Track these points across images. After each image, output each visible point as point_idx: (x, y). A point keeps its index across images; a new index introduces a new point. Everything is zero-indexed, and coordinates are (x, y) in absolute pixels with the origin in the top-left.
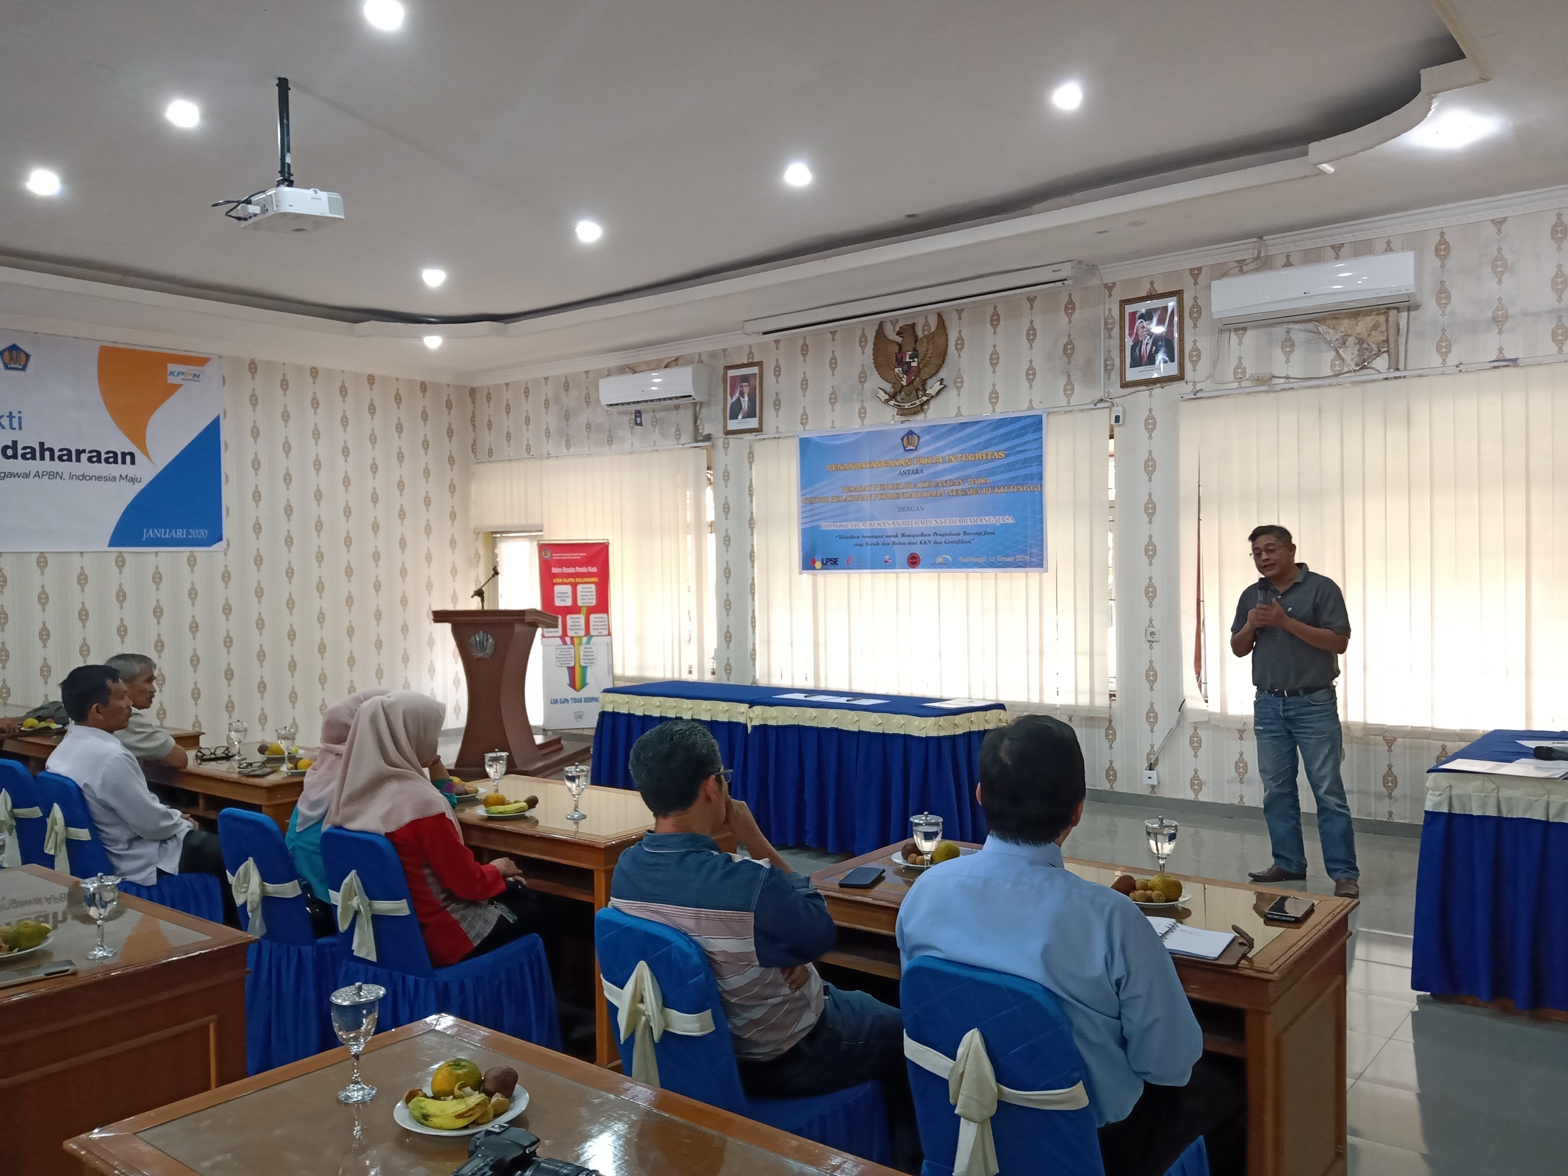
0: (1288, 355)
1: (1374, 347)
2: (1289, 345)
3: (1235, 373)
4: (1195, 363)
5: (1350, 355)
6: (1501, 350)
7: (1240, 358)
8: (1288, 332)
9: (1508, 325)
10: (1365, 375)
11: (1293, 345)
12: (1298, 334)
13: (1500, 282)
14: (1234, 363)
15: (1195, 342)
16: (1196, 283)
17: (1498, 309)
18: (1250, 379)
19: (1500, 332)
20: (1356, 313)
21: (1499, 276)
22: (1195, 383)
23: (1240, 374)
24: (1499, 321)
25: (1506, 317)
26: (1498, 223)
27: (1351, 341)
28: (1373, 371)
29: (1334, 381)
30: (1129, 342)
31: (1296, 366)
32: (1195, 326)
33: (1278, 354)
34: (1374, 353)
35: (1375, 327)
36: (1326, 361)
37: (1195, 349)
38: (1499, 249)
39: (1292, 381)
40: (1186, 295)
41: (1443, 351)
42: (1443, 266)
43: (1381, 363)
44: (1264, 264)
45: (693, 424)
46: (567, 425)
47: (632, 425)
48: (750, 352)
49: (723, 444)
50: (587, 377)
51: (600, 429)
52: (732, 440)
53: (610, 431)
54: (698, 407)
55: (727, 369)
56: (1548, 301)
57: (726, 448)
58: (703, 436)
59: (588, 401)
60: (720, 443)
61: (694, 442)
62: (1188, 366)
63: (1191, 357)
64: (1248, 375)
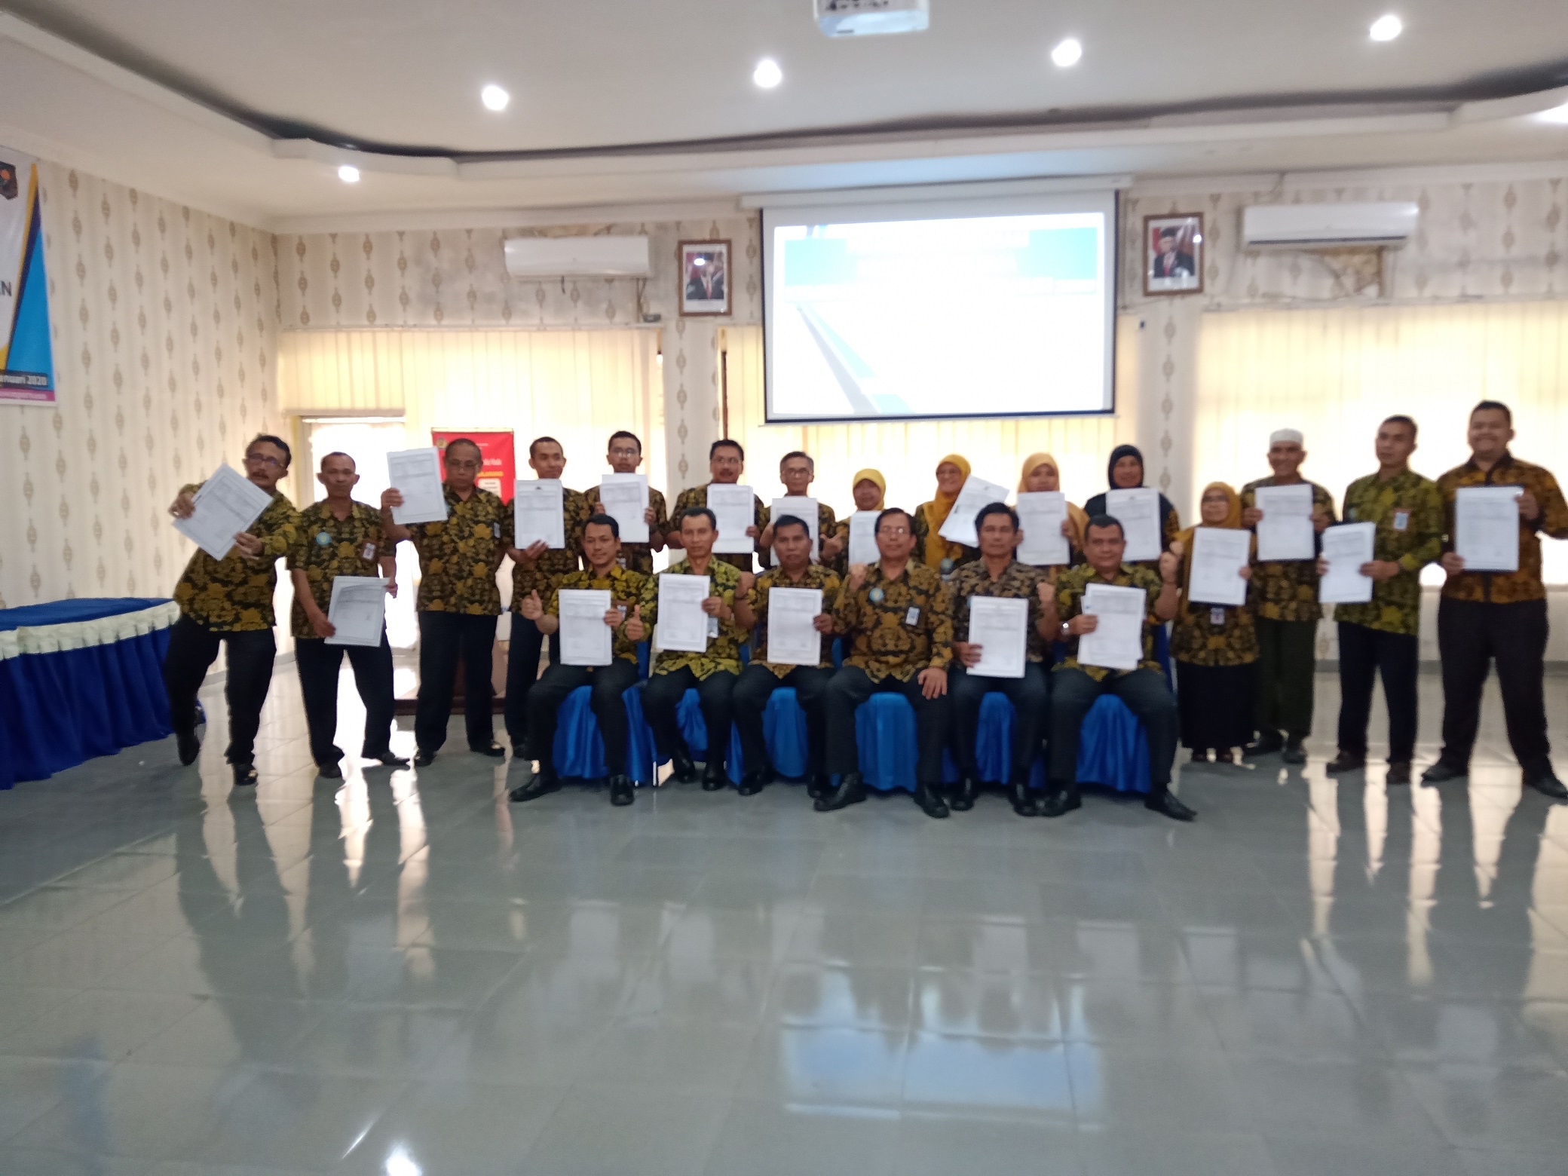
0: (1295, 277)
1: (1368, 277)
2: (1295, 270)
3: (1249, 291)
4: (1213, 278)
5: (1349, 282)
6: (1464, 287)
7: (1253, 278)
8: (1296, 257)
9: (1471, 268)
10: (1358, 299)
11: (1299, 271)
12: (1305, 262)
13: (1465, 234)
14: (1248, 281)
15: (1214, 261)
16: (1215, 207)
17: (1463, 255)
18: (1262, 295)
19: (1464, 274)
20: (1353, 247)
21: (1465, 228)
22: (1212, 297)
23: (1253, 291)
25: (1469, 263)
27: (1349, 272)
28: (1363, 298)
29: (1333, 303)
30: (1152, 255)
31: (1302, 288)
32: (1214, 247)
33: (1286, 278)
34: (1367, 282)
35: (1367, 262)
36: (1326, 286)
37: (1213, 265)
38: (1466, 208)
39: (1297, 301)
40: (1205, 218)
41: (1421, 284)
42: (1425, 215)
43: (1372, 291)
44: (1276, 197)
45: (635, 300)
46: (437, 292)
47: (541, 298)
48: (715, 229)
49: (677, 326)
50: (469, 237)
51: (490, 298)
52: (689, 322)
53: (506, 302)
54: (641, 283)
55: (682, 243)
56: (1500, 251)
57: (681, 330)
58: (651, 316)
59: (471, 265)
60: (672, 325)
61: (638, 322)
62: (1207, 283)
63: (1210, 272)
64: (1260, 293)
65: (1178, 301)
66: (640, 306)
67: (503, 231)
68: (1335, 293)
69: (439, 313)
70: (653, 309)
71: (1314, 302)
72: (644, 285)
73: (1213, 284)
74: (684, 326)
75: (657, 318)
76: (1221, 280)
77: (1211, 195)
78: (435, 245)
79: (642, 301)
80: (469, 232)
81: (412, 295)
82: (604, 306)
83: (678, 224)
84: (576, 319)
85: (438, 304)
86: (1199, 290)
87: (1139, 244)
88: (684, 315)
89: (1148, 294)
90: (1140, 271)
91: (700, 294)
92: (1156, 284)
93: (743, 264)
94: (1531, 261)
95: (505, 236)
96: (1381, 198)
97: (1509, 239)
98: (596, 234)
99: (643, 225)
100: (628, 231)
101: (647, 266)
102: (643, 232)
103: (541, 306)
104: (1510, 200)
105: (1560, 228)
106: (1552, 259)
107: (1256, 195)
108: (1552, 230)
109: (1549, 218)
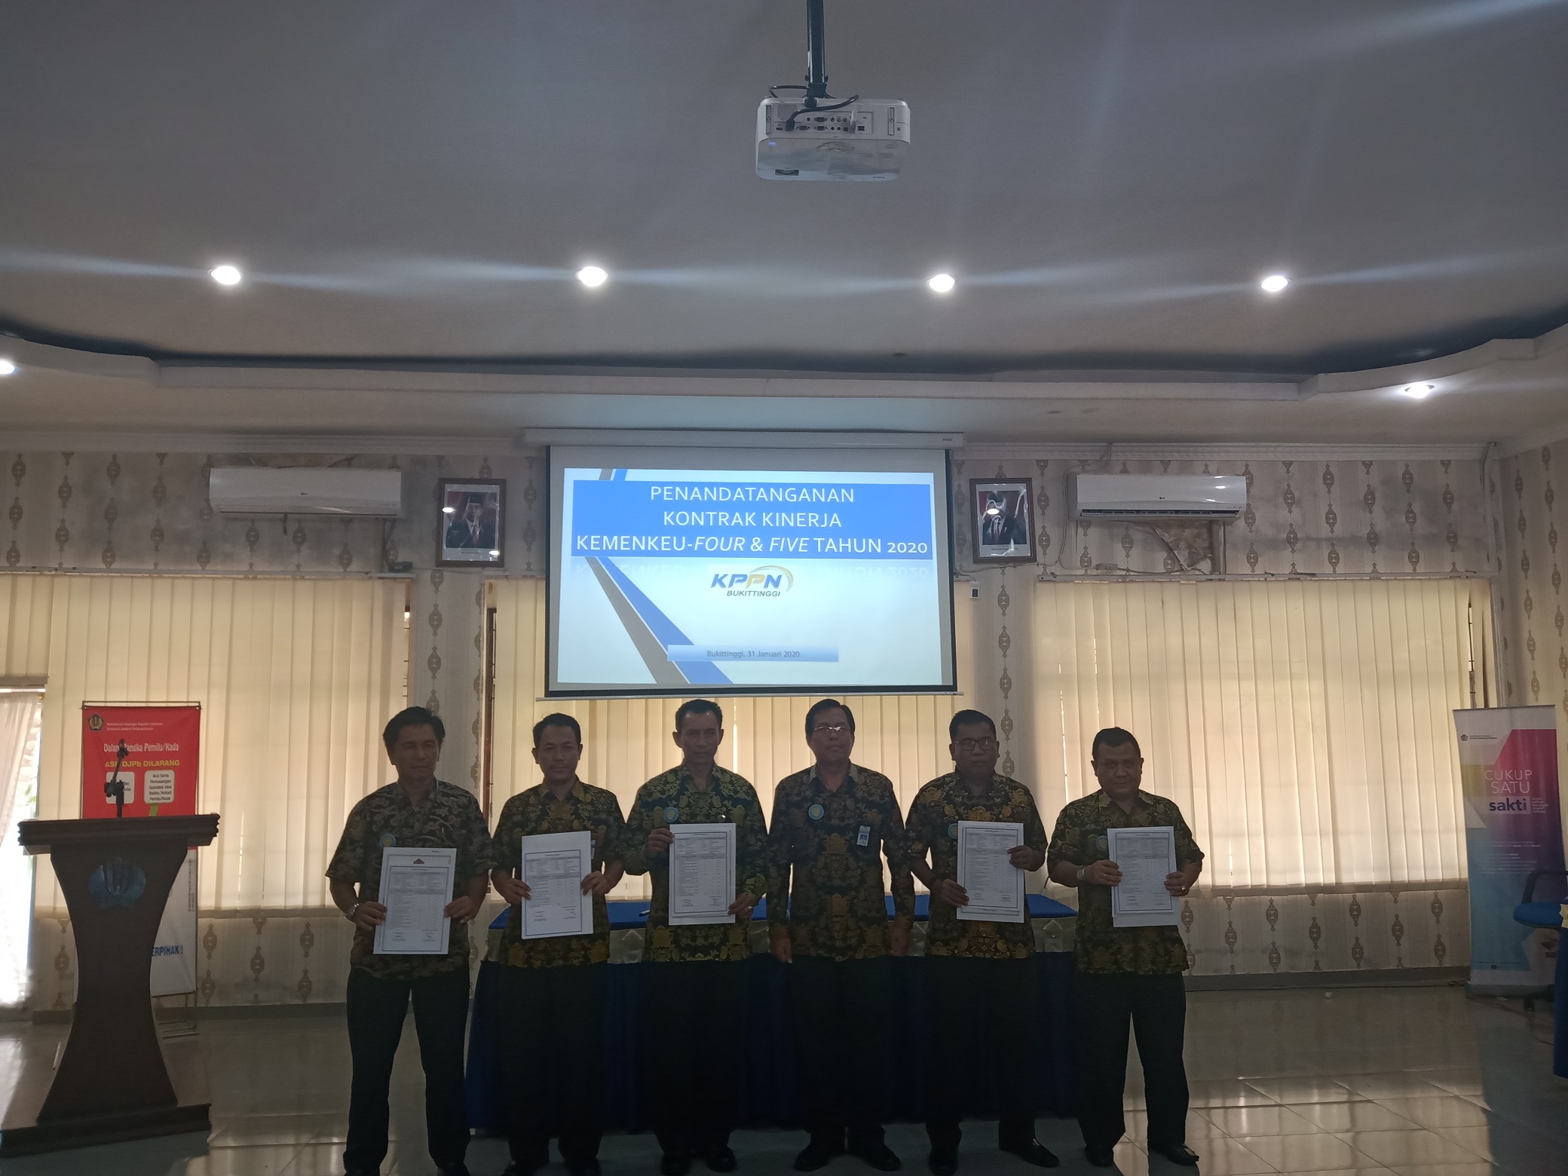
0: (1128, 549)
1: (1201, 552)
2: (1128, 543)
3: (1082, 562)
4: (1045, 548)
5: (1182, 557)
6: (1293, 565)
7: (1086, 548)
8: (1127, 532)
9: (1298, 546)
10: (1193, 575)
11: (1131, 542)
12: (1137, 534)
13: (1290, 512)
14: (1081, 552)
16: (1042, 474)
17: (1289, 533)
18: (1098, 567)
19: (1293, 551)
20: (1183, 521)
21: (1290, 505)
22: (1045, 566)
23: (1086, 562)
24: (1291, 541)
25: (1296, 539)
26: (1288, 465)
27: (1182, 544)
28: (1198, 572)
29: (1168, 577)
31: (1135, 561)
32: (1043, 514)
33: (1119, 549)
34: (1200, 557)
35: (1198, 536)
36: (1160, 559)
37: (1044, 534)
38: (1288, 485)
39: (1132, 573)
40: (1034, 484)
41: (1253, 560)
42: (1248, 492)
43: (1205, 566)
44: (1103, 467)
45: (379, 546)
46: (110, 528)
47: (253, 539)
48: (486, 467)
49: (433, 578)
50: (162, 463)
51: (182, 538)
52: (448, 575)
53: (204, 543)
54: (388, 525)
55: (443, 481)
56: (1325, 530)
57: (437, 583)
58: (398, 564)
59: (160, 496)
60: (427, 575)
61: (382, 571)
62: (1039, 550)
63: (1041, 541)
64: (1094, 564)
65: (1009, 570)
66: (385, 553)
67: (209, 457)
68: (1169, 567)
69: (110, 554)
70: (403, 556)
71: (1147, 576)
72: (392, 528)
73: (1045, 554)
74: (442, 578)
75: (407, 567)
76: (1053, 551)
77: (1038, 462)
78: (114, 470)
79: (388, 547)
80: (162, 456)
81: (74, 531)
82: (337, 551)
83: (440, 458)
84: (298, 566)
85: (110, 542)
86: (1032, 559)
87: (967, 507)
88: (442, 564)
89: (978, 560)
90: (969, 537)
92: (986, 551)
93: (520, 508)
94: (1352, 541)
95: (212, 462)
96: (1207, 472)
97: (1331, 518)
98: (332, 466)
99: (394, 458)
100: (374, 463)
101: (399, 506)
102: (394, 466)
103: (252, 550)
104: (1328, 479)
105: (1378, 509)
106: (1373, 540)
107: (1083, 463)
108: (1371, 512)
109: (1366, 498)
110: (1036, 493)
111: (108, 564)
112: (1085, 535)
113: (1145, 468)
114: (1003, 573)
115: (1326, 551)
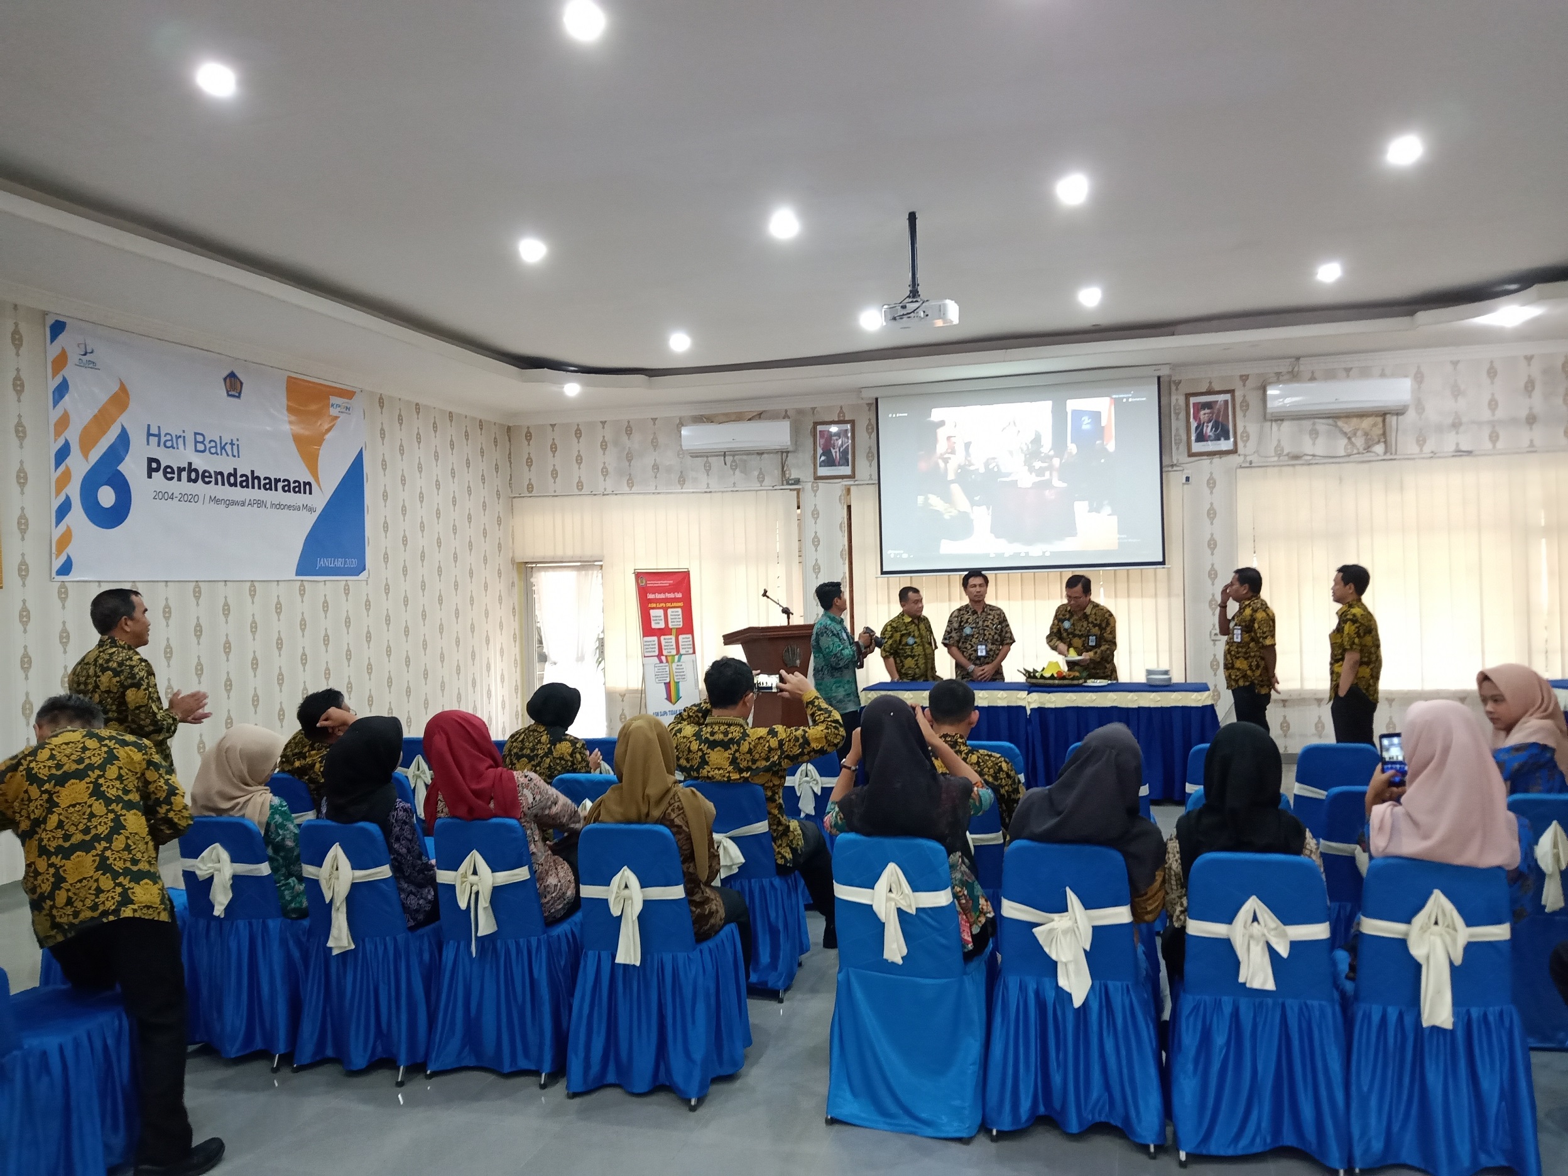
0: (1314, 440)
1: (1375, 438)
2: (1314, 433)
3: (1276, 451)
4: (1245, 442)
5: (1359, 442)
6: (1457, 444)
7: (1279, 441)
8: (1314, 424)
9: (1462, 428)
10: (1367, 456)
11: (1317, 433)
12: (1322, 426)
13: (1456, 401)
14: (1275, 443)
15: (1245, 427)
16: (1244, 385)
17: (1455, 418)
18: (1288, 455)
19: (1457, 433)
20: (1362, 415)
21: (1456, 397)
22: (1245, 456)
23: (1279, 451)
24: (1456, 425)
25: (1461, 424)
26: (1455, 364)
27: (1359, 433)
28: (1374, 454)
29: (1347, 459)
30: (1194, 424)
31: (1320, 447)
32: (1245, 413)
33: (1307, 440)
34: (1374, 442)
35: (1375, 425)
36: (1341, 446)
37: (1245, 431)
38: (1456, 380)
39: (1317, 458)
40: (1237, 394)
41: (1421, 441)
42: (1419, 388)
43: (1379, 449)
44: (1294, 376)
45: (780, 469)
46: (630, 466)
47: (708, 469)
48: (841, 411)
49: (812, 487)
50: (654, 424)
51: (669, 470)
52: (822, 485)
53: (681, 472)
54: (785, 454)
55: (816, 424)
56: (1486, 415)
57: (815, 491)
58: (791, 480)
59: (655, 444)
60: (808, 486)
61: (783, 485)
62: (1240, 444)
63: (1242, 437)
64: (1285, 453)
65: (1216, 460)
66: (783, 473)
67: (680, 418)
68: (1349, 451)
69: (631, 483)
70: (794, 474)
71: (1330, 459)
72: (787, 456)
73: (1245, 446)
74: (818, 487)
75: (797, 481)
76: (1252, 445)
77: (1241, 376)
78: (629, 431)
79: (785, 469)
80: (654, 420)
81: (610, 469)
82: (756, 473)
83: (813, 409)
84: (734, 484)
85: (630, 475)
86: (1234, 451)
87: (1183, 415)
88: (817, 478)
89: (1191, 454)
91: (830, 462)
92: (1197, 447)
93: (863, 438)
94: (1514, 421)
95: (681, 424)
96: (1383, 375)
97: (1493, 405)
98: (750, 420)
99: (786, 411)
100: (774, 416)
101: (789, 443)
102: (786, 416)
103: (707, 475)
104: (1492, 373)
105: (1537, 394)
106: (1531, 420)
107: (1278, 374)
108: (1530, 397)
109: (1526, 387)
110: (1238, 400)
111: (631, 487)
112: (1279, 430)
113: (1330, 375)
114: (1211, 463)
115: (1486, 432)
